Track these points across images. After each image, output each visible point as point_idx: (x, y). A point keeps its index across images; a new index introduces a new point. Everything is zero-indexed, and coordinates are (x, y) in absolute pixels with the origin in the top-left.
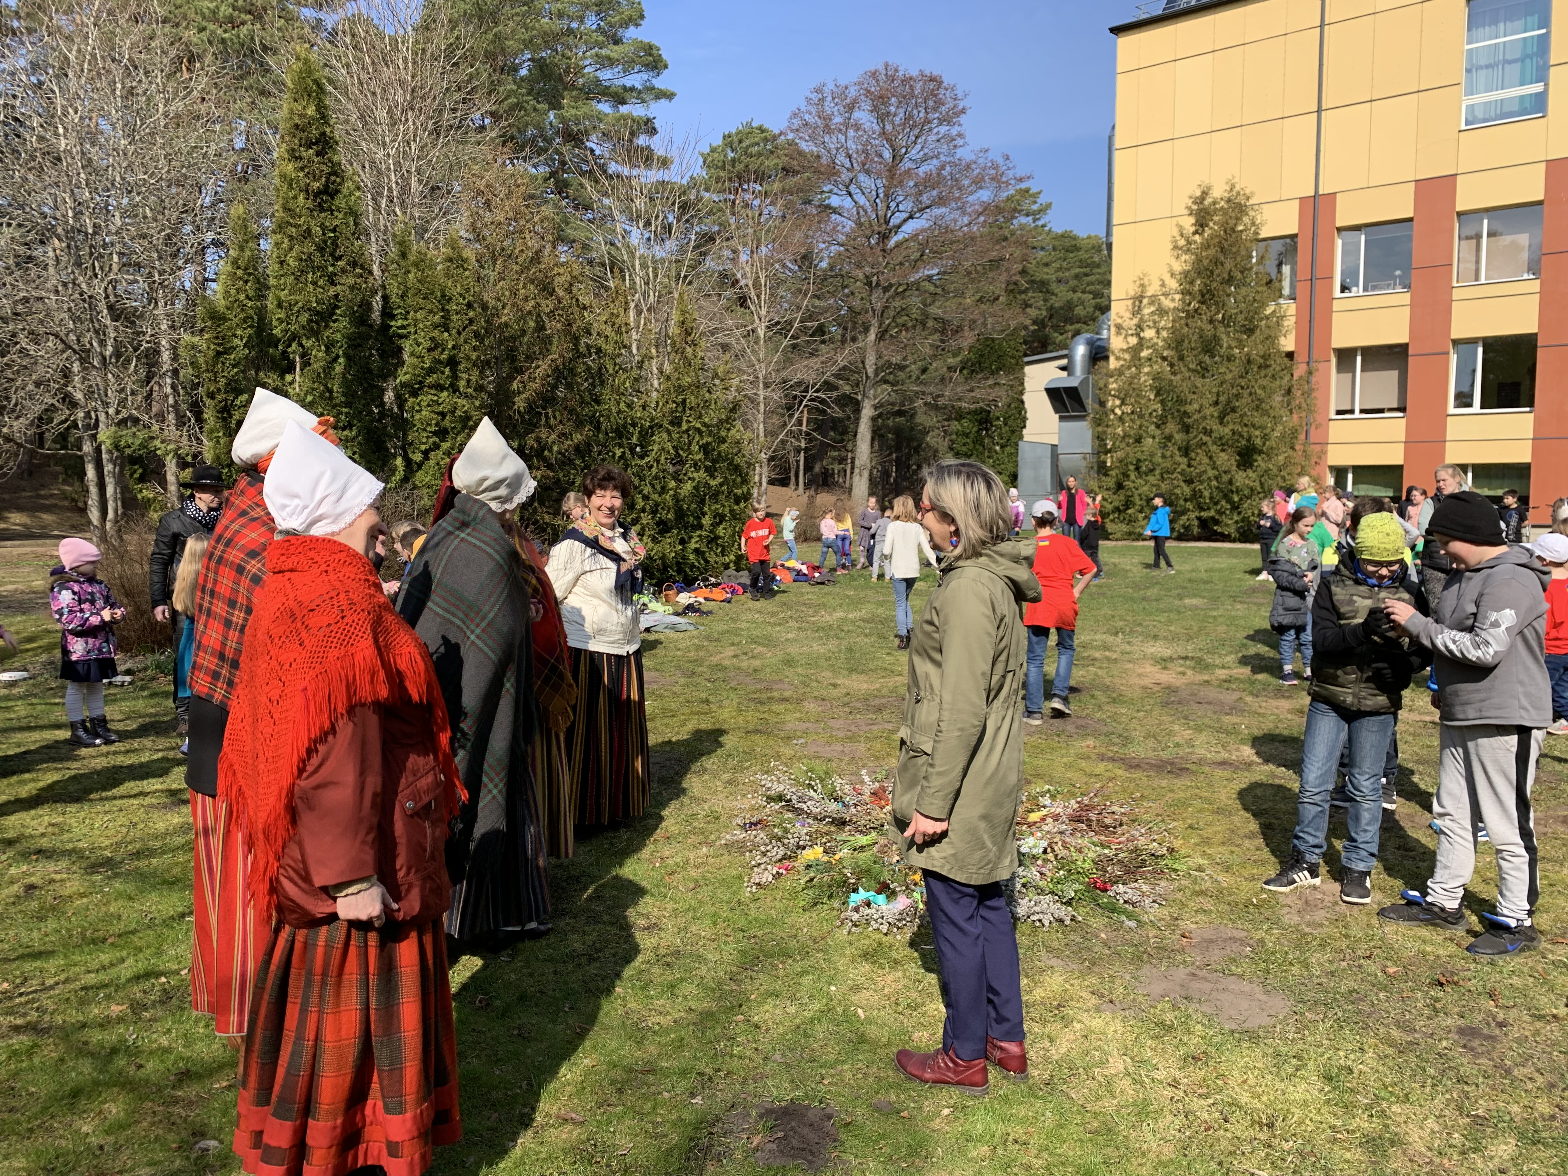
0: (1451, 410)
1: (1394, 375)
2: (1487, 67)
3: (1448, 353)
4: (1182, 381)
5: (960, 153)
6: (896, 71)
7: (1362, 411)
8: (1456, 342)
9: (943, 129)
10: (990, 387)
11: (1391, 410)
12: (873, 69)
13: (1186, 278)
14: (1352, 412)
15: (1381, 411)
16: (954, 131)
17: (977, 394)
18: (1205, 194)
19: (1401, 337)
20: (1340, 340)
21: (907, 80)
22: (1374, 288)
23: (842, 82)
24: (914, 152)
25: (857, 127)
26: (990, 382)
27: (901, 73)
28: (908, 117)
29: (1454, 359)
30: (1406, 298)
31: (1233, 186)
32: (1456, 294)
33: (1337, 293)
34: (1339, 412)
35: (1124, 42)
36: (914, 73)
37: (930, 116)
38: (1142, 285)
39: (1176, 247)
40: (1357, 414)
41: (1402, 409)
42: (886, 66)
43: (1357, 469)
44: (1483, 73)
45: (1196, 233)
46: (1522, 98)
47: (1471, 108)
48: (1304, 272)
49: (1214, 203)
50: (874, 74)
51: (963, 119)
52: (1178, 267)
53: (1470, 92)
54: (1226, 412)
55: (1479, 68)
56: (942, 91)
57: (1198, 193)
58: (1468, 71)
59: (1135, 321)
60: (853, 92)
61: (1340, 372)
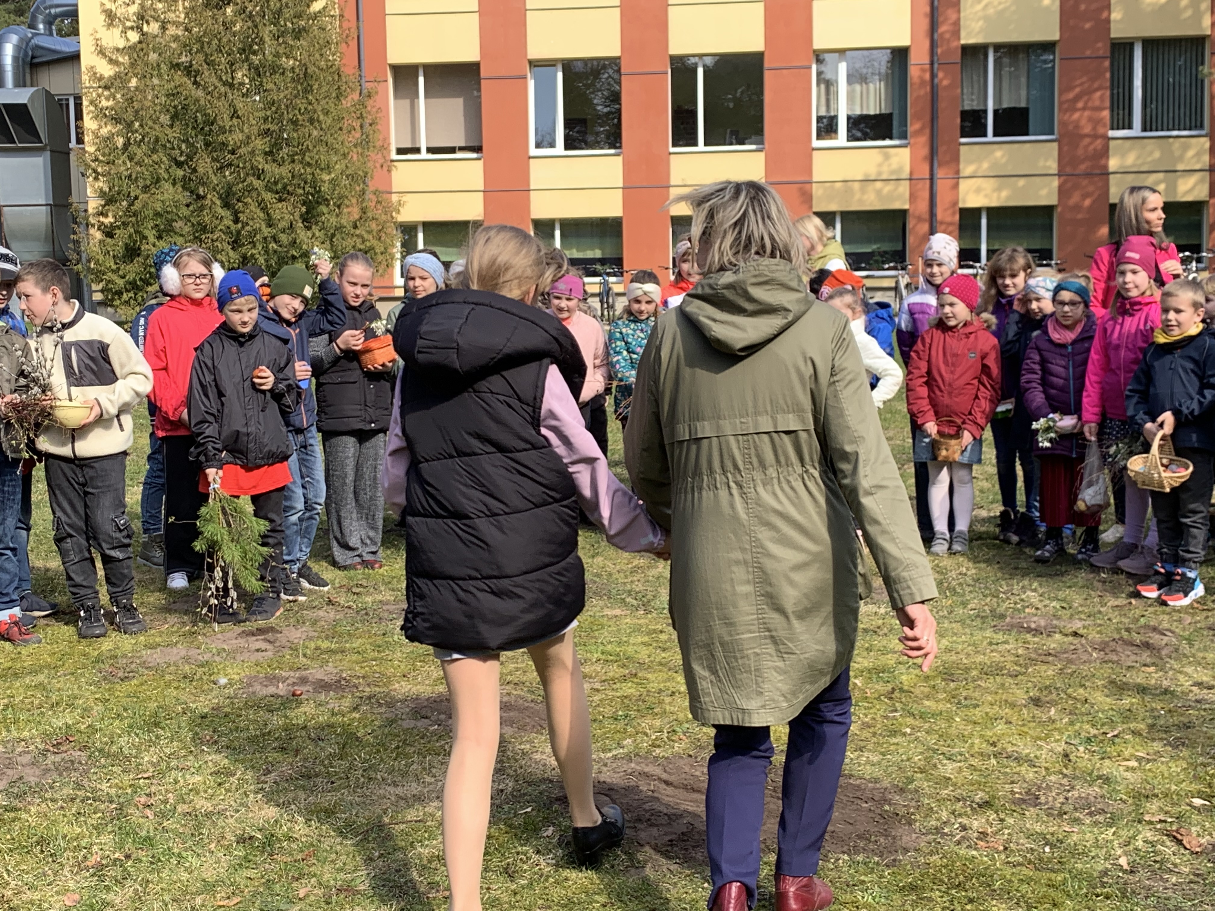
0: (533, 151)
3: (525, 78)
7: (430, 150)
8: (534, 64)
11: (462, 149)
14: (417, 150)
15: (452, 150)
19: (471, 54)
20: (396, 54)
29: (531, 86)
30: (473, 3)
32: (530, 2)
34: (400, 151)
40: (424, 155)
41: (478, 149)
43: (427, 226)
61: (396, 97)
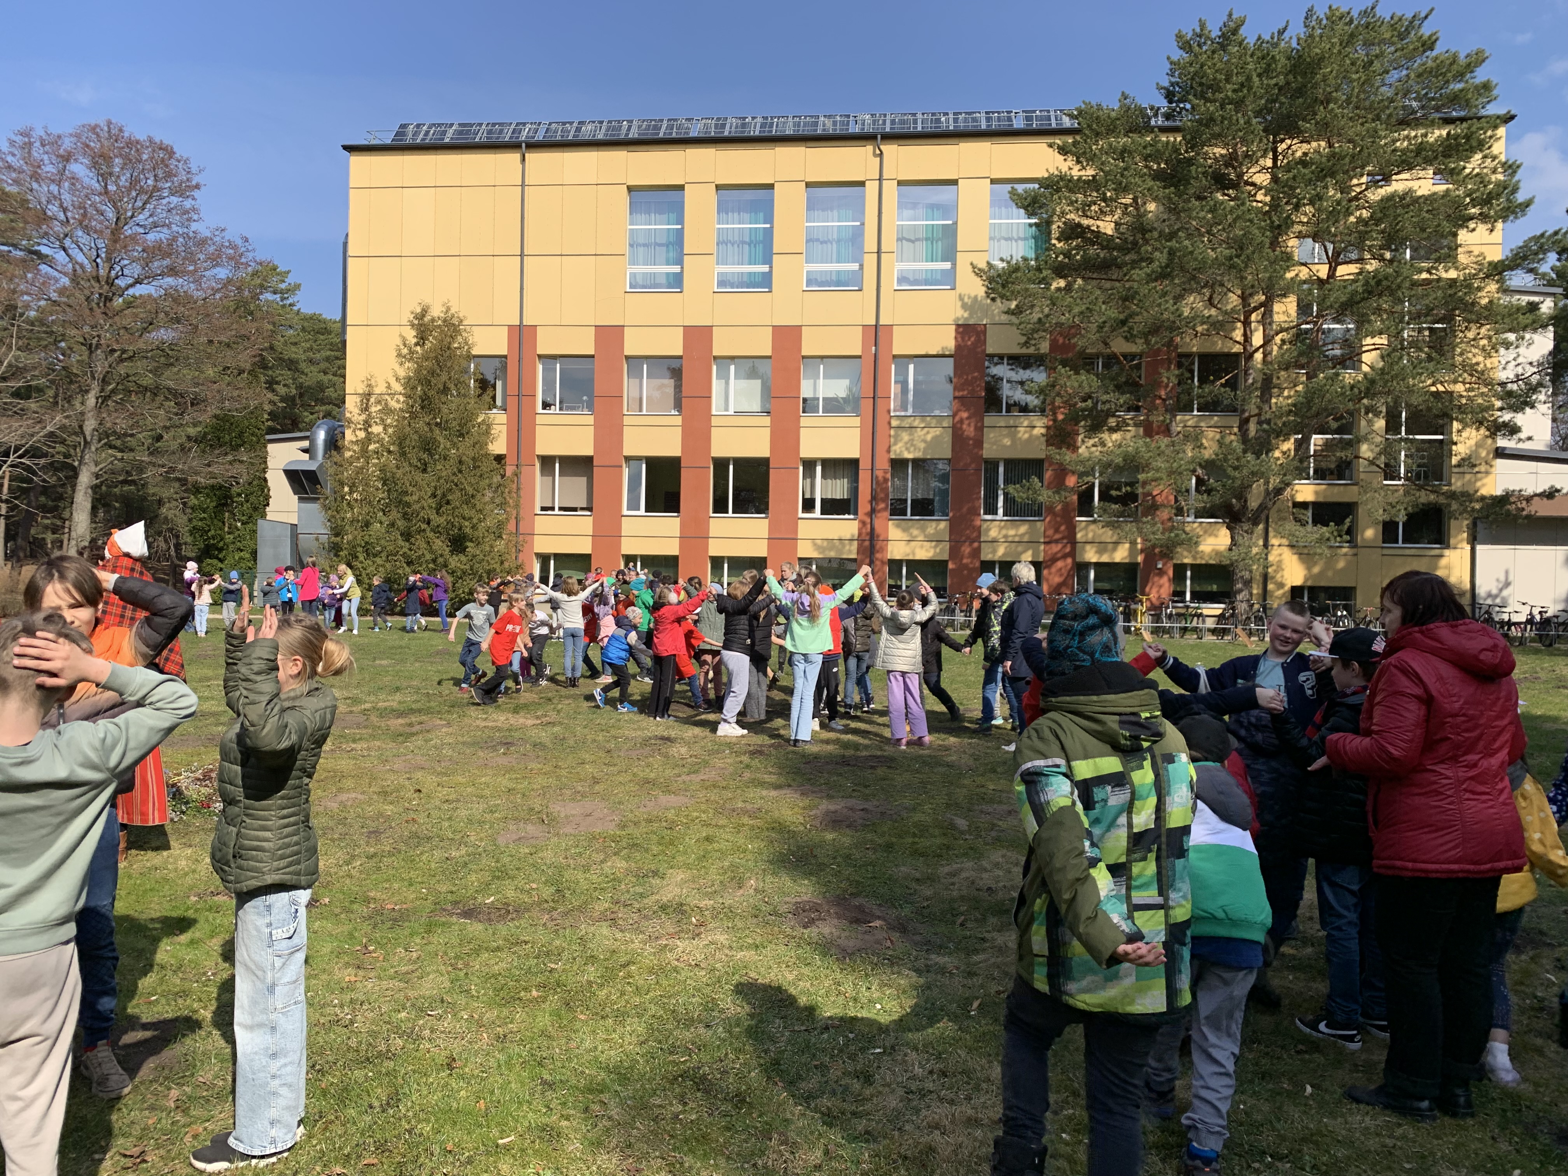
0: (625, 512)
1: (584, 480)
2: (644, 245)
3: (622, 467)
4: (405, 474)
5: (194, 226)
6: (121, 130)
7: (561, 509)
8: (628, 459)
9: (175, 200)
10: (231, 463)
11: (582, 509)
12: (93, 123)
13: (408, 383)
14: (553, 509)
15: (575, 509)
16: (188, 204)
17: (214, 469)
18: (425, 311)
19: (588, 451)
20: (542, 449)
21: (131, 143)
22: (568, 408)
23: (55, 130)
24: (141, 217)
25: (74, 179)
26: (230, 458)
27: (126, 134)
28: (134, 182)
29: (626, 472)
30: (590, 420)
31: (448, 309)
32: (627, 420)
33: (539, 409)
34: (543, 509)
35: (357, 161)
36: (142, 137)
37: (160, 184)
38: (369, 386)
39: (399, 355)
40: (557, 512)
41: (589, 509)
42: (109, 123)
43: (557, 556)
44: (641, 249)
45: (417, 344)
46: (668, 274)
47: (633, 276)
48: (512, 389)
49: (433, 320)
50: (94, 129)
51: (196, 193)
52: (402, 373)
53: (633, 262)
54: (442, 503)
55: (638, 245)
56: (173, 162)
57: (419, 310)
58: (631, 245)
59: (363, 417)
60: (67, 144)
61: (542, 474)
